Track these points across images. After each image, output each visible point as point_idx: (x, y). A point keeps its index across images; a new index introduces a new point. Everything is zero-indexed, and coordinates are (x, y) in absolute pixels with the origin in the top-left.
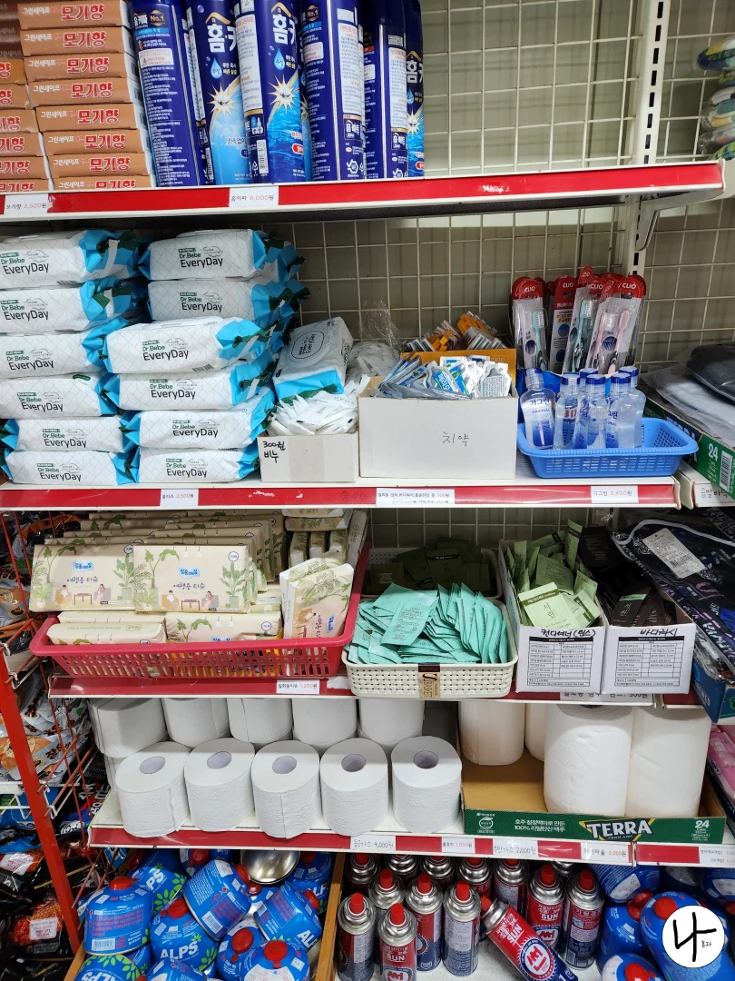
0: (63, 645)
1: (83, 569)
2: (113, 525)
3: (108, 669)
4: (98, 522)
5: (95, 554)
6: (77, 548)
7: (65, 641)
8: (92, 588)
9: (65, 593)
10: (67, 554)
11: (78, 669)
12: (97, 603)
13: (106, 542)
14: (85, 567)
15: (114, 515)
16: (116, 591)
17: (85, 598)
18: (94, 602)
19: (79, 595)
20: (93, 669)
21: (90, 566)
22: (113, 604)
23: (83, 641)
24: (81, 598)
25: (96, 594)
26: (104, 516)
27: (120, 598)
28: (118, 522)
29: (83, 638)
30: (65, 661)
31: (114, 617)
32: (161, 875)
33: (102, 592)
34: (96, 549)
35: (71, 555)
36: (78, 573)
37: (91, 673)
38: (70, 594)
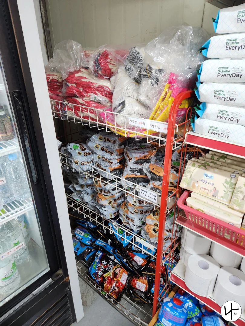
0: (191, 207)
1: (208, 178)
2: (221, 160)
3: (205, 225)
4: (214, 156)
5: (215, 172)
6: (207, 167)
7: (193, 207)
8: (210, 187)
9: (196, 185)
10: (202, 168)
11: (192, 218)
12: (210, 195)
13: (220, 167)
14: (209, 177)
15: (221, 155)
16: (221, 193)
17: (205, 190)
18: (209, 194)
19: (203, 188)
20: (198, 222)
21: (211, 177)
22: (218, 198)
23: (201, 210)
24: (203, 190)
25: (211, 190)
26: (217, 154)
27: (222, 197)
28: (224, 159)
29: (202, 209)
30: (189, 213)
31: (217, 205)
32: (191, 304)
33: (214, 191)
34: (216, 170)
35: (204, 169)
36: (205, 178)
37: (197, 222)
38: (199, 186)
